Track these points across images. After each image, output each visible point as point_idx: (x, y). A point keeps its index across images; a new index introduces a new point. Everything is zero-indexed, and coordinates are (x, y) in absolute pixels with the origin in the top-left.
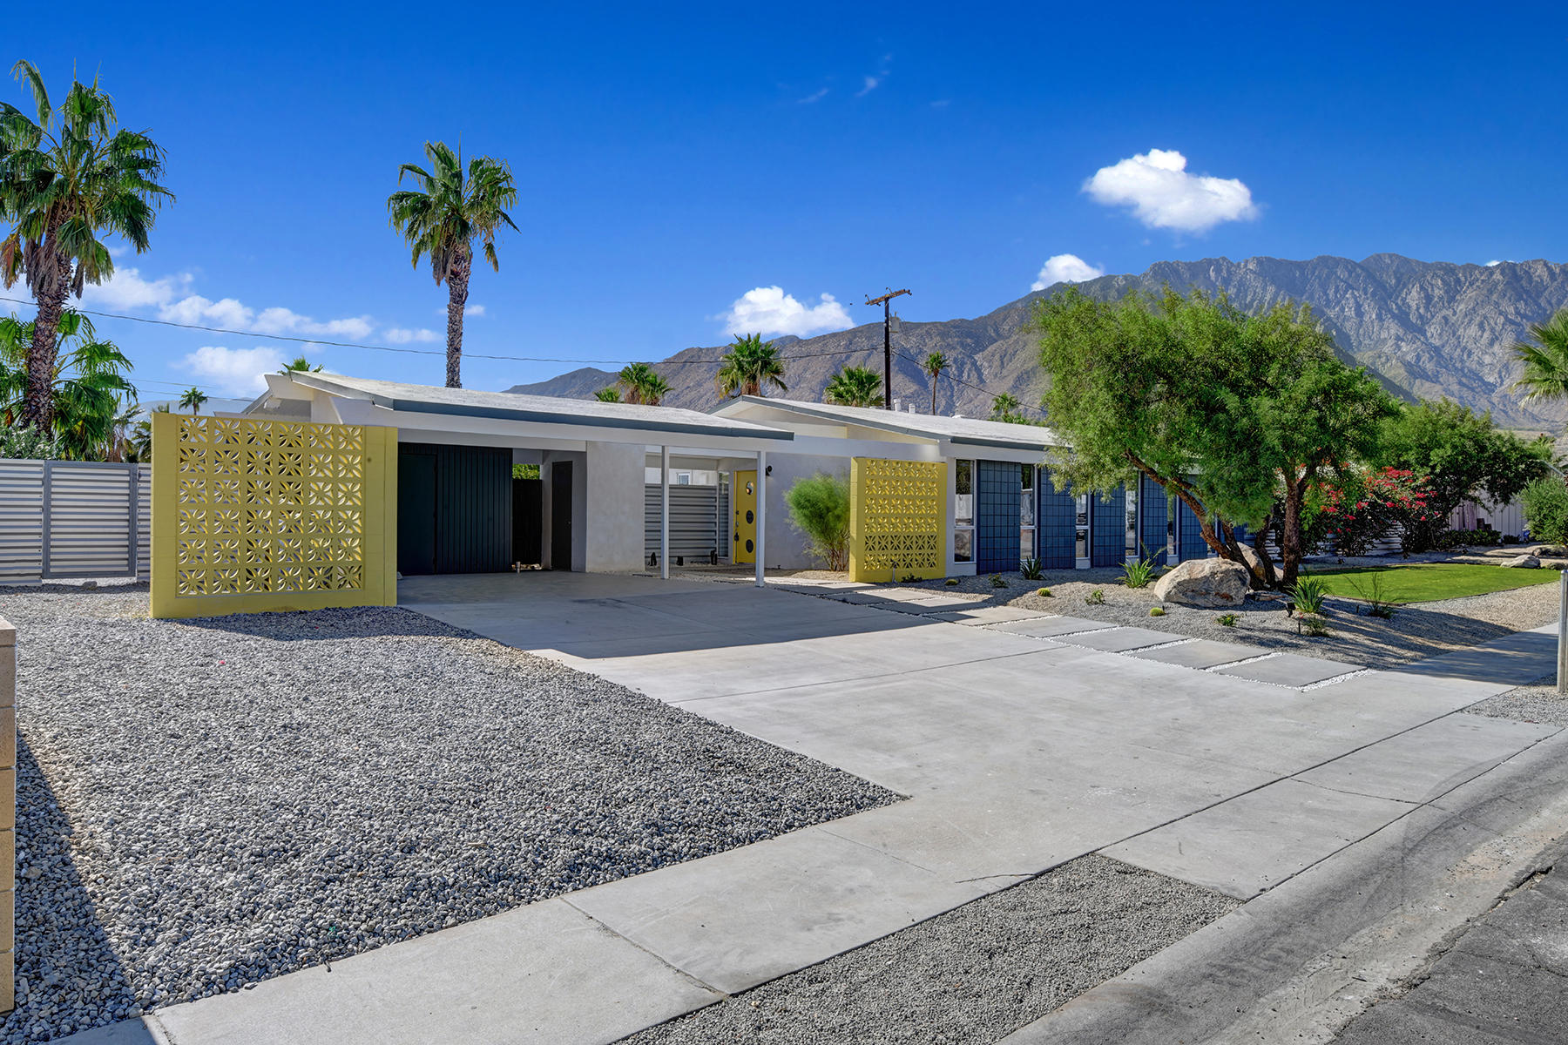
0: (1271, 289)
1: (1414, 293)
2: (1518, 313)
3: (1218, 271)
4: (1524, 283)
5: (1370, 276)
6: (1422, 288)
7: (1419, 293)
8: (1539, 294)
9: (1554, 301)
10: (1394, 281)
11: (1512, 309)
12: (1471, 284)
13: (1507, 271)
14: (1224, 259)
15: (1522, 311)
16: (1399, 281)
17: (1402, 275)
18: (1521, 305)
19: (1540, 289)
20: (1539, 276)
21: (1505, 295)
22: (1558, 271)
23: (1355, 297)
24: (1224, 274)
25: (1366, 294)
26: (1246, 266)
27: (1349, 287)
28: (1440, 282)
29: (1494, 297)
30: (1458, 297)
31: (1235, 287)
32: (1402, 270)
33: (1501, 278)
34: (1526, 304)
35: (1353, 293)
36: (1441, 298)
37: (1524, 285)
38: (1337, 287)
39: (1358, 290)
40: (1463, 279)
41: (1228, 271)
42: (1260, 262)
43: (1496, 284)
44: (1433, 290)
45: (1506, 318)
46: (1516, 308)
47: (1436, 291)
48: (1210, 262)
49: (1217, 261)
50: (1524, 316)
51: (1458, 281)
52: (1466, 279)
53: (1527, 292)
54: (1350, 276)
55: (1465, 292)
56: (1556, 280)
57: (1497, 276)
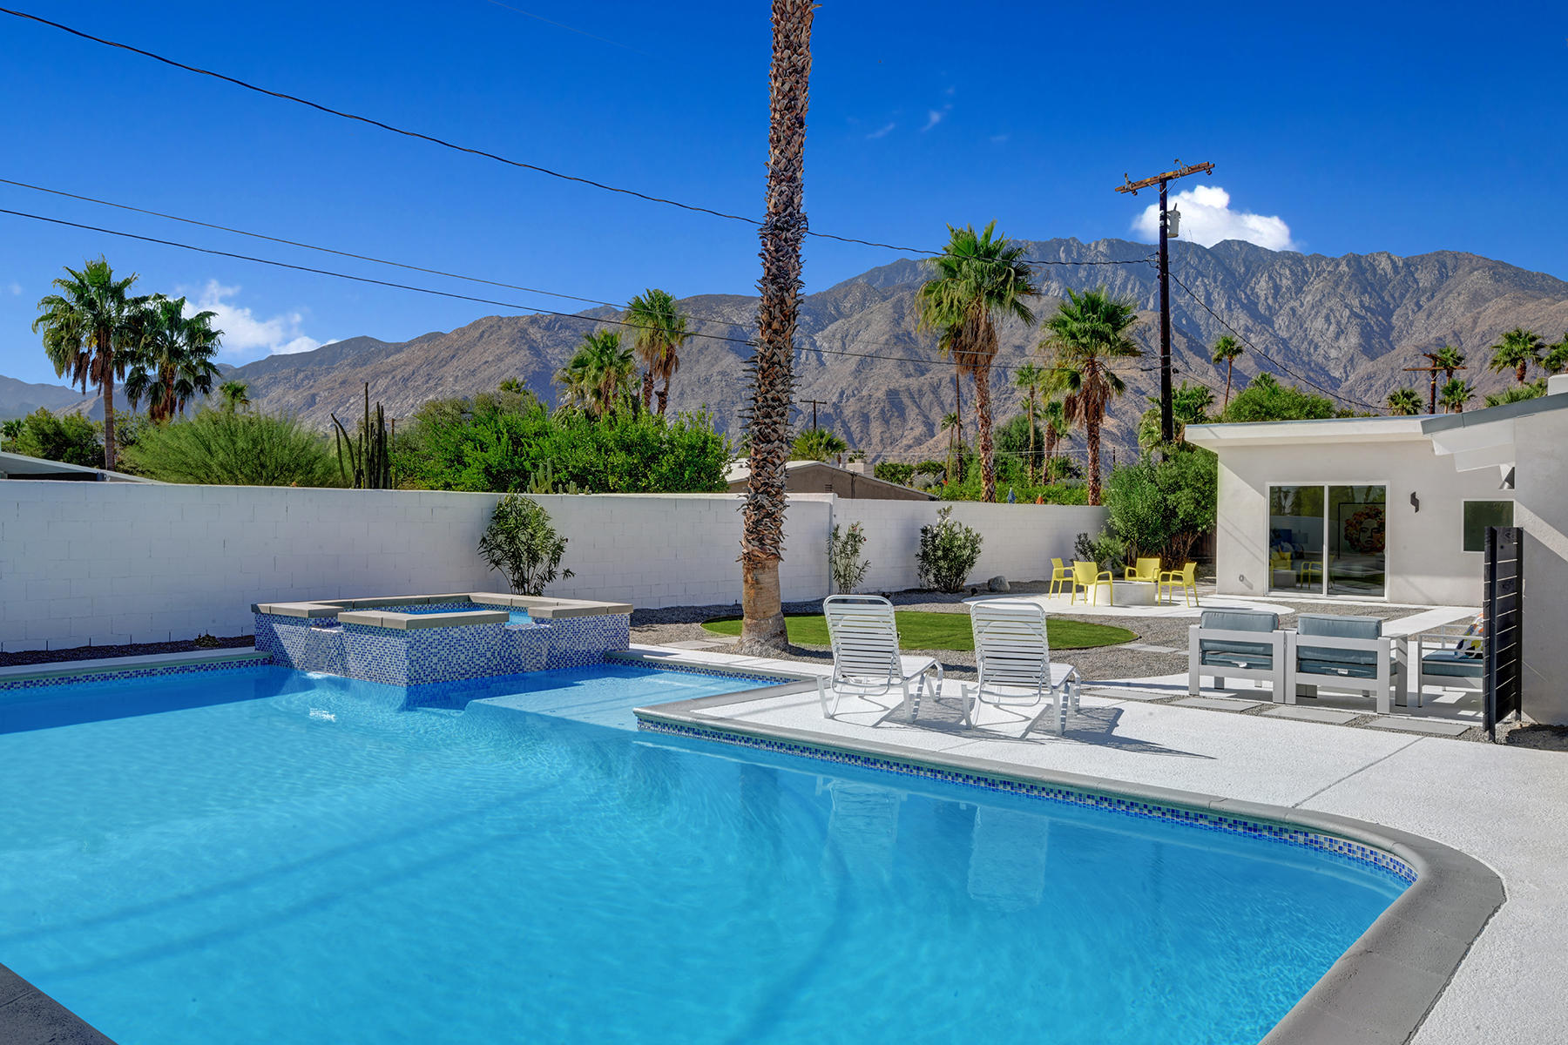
0: (1122, 273)
1: (1263, 283)
2: (1362, 306)
3: (1068, 252)
4: (1368, 275)
5: (1219, 262)
6: (1270, 277)
7: (1267, 283)
8: (1383, 288)
9: (1397, 295)
10: (1243, 269)
11: (1356, 303)
12: (1318, 275)
13: (1352, 263)
14: (1074, 239)
15: (1367, 304)
16: (1247, 269)
17: (1251, 262)
18: (1366, 299)
19: (1384, 281)
20: (1383, 269)
21: (1350, 288)
22: (1401, 264)
23: (1205, 285)
24: (1075, 255)
25: (1215, 282)
26: (1096, 248)
27: (1200, 274)
28: (1288, 272)
29: (1340, 289)
30: (1305, 288)
31: (1085, 269)
32: (1251, 259)
33: (1346, 269)
34: (1370, 298)
35: (1203, 281)
36: (1288, 289)
37: (1369, 278)
38: (1187, 273)
39: (1208, 278)
40: (1310, 269)
41: (1079, 254)
42: (1110, 244)
43: (1342, 276)
44: (1281, 280)
45: (1351, 311)
46: (1361, 301)
47: (1284, 281)
48: (1060, 242)
49: (1068, 241)
50: (1368, 309)
51: (1305, 272)
52: (1313, 269)
53: (1371, 284)
54: (1200, 262)
55: (1312, 283)
56: (1399, 273)
57: (1343, 268)
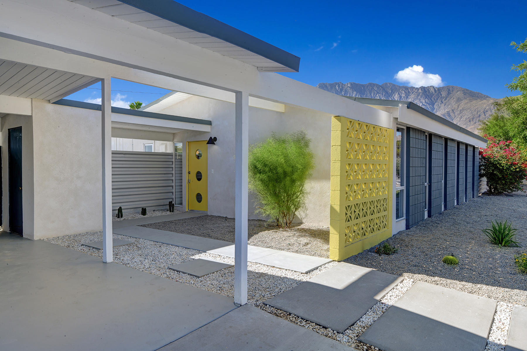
0: (355, 93)
1: (396, 95)
2: (426, 102)
3: (339, 87)
4: (427, 93)
5: (384, 89)
6: (399, 94)
7: (398, 95)
8: (432, 97)
9: (435, 99)
10: (391, 91)
11: (424, 101)
12: (413, 93)
13: (423, 89)
14: (341, 83)
15: (427, 102)
16: (392, 91)
17: (393, 89)
18: (427, 100)
19: (432, 95)
20: (432, 91)
21: (422, 97)
22: (437, 90)
23: (379, 96)
24: (341, 87)
25: (382, 95)
26: (347, 85)
27: (378, 93)
28: (404, 92)
29: (419, 97)
30: (409, 97)
31: (344, 92)
32: (393, 88)
33: (421, 91)
34: (428, 100)
35: (379, 95)
36: (404, 97)
37: (427, 94)
38: (374, 93)
39: (380, 94)
40: (410, 91)
41: (342, 87)
42: (351, 84)
43: (420, 93)
44: (402, 94)
45: (422, 103)
46: (425, 101)
47: (403, 95)
48: (336, 83)
49: (339, 83)
50: (427, 103)
51: (409, 92)
52: (411, 92)
53: (428, 96)
54: (378, 89)
55: (411, 95)
56: (436, 92)
57: (420, 91)
